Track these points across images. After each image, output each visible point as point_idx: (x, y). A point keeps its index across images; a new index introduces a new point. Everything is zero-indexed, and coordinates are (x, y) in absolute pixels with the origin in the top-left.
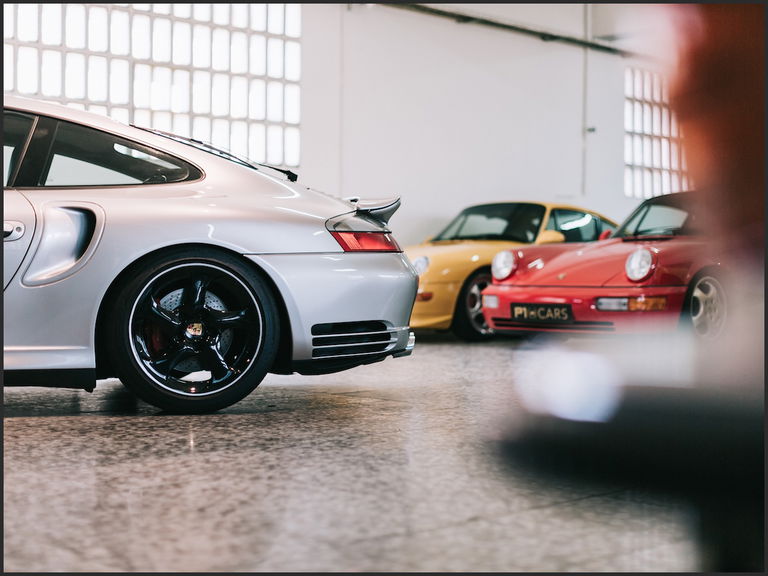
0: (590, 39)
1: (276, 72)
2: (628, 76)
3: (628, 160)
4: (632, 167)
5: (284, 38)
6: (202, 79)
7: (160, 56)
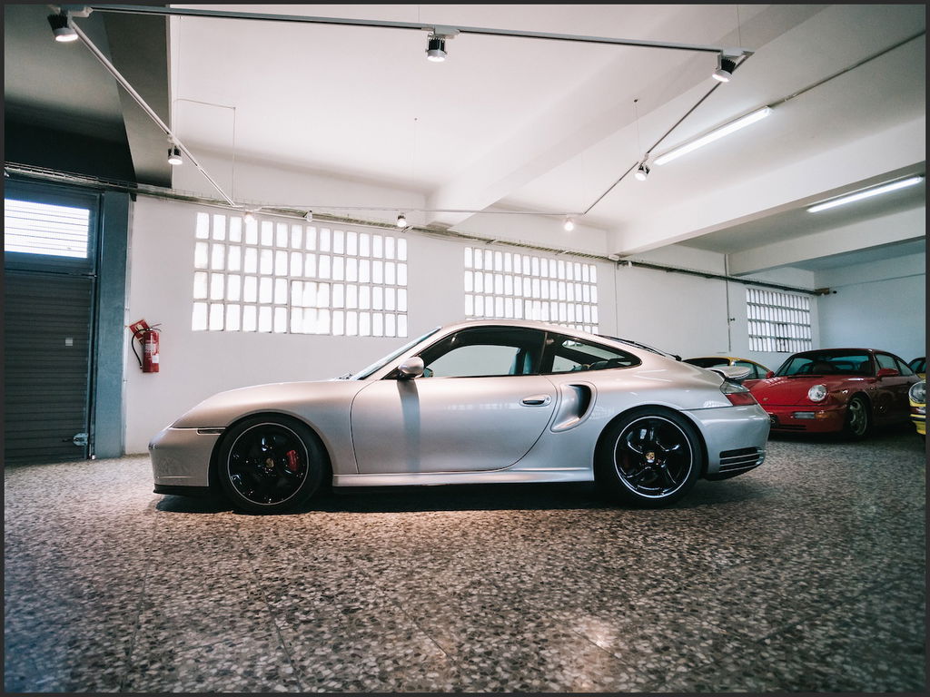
0: (728, 275)
1: (587, 300)
2: (748, 293)
3: (750, 333)
4: (751, 336)
5: (590, 284)
6: (554, 305)
7: (536, 295)
